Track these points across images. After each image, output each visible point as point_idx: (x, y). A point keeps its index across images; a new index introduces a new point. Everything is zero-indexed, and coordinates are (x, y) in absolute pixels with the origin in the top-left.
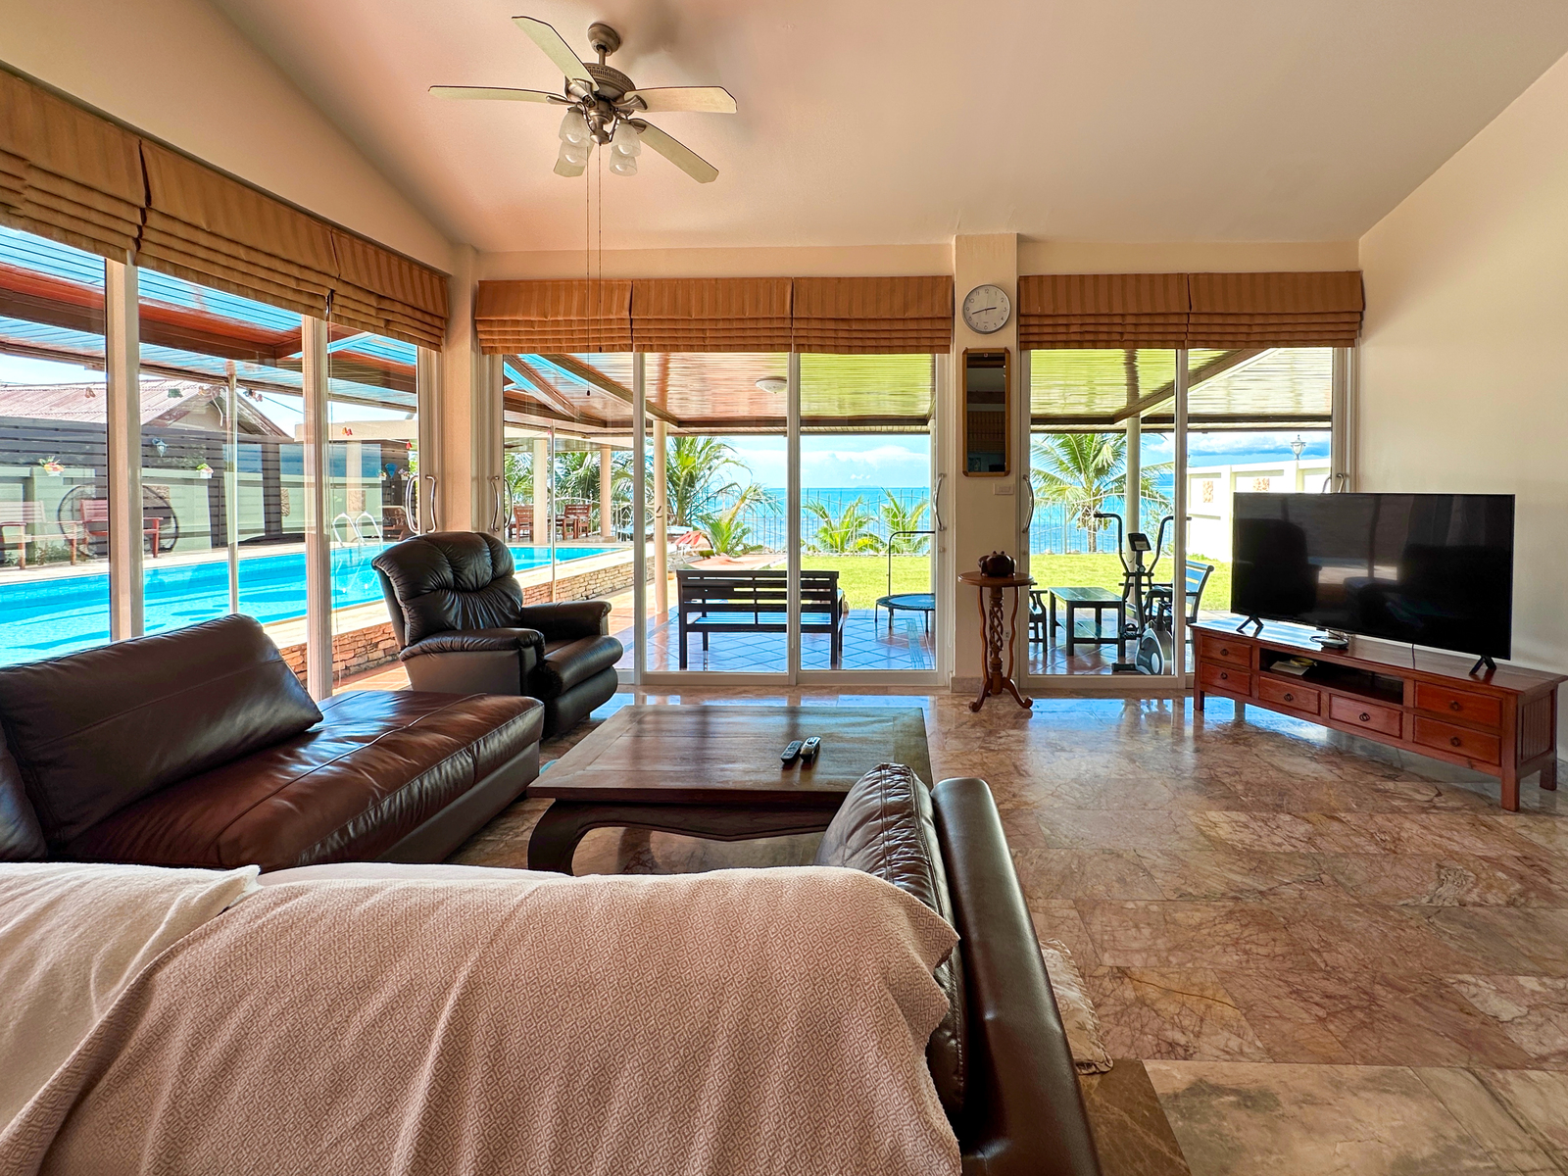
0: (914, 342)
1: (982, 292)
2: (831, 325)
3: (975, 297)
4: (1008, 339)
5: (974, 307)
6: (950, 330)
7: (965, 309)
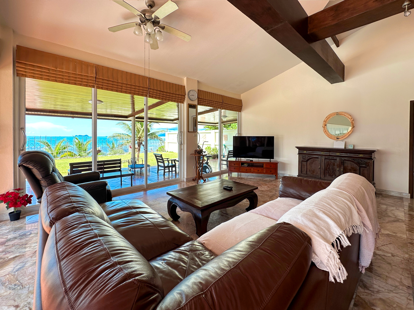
0: (174, 100)
1: (192, 91)
2: (159, 92)
3: (190, 92)
4: (196, 103)
5: (190, 94)
6: (184, 99)
7: (188, 94)
